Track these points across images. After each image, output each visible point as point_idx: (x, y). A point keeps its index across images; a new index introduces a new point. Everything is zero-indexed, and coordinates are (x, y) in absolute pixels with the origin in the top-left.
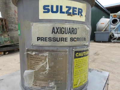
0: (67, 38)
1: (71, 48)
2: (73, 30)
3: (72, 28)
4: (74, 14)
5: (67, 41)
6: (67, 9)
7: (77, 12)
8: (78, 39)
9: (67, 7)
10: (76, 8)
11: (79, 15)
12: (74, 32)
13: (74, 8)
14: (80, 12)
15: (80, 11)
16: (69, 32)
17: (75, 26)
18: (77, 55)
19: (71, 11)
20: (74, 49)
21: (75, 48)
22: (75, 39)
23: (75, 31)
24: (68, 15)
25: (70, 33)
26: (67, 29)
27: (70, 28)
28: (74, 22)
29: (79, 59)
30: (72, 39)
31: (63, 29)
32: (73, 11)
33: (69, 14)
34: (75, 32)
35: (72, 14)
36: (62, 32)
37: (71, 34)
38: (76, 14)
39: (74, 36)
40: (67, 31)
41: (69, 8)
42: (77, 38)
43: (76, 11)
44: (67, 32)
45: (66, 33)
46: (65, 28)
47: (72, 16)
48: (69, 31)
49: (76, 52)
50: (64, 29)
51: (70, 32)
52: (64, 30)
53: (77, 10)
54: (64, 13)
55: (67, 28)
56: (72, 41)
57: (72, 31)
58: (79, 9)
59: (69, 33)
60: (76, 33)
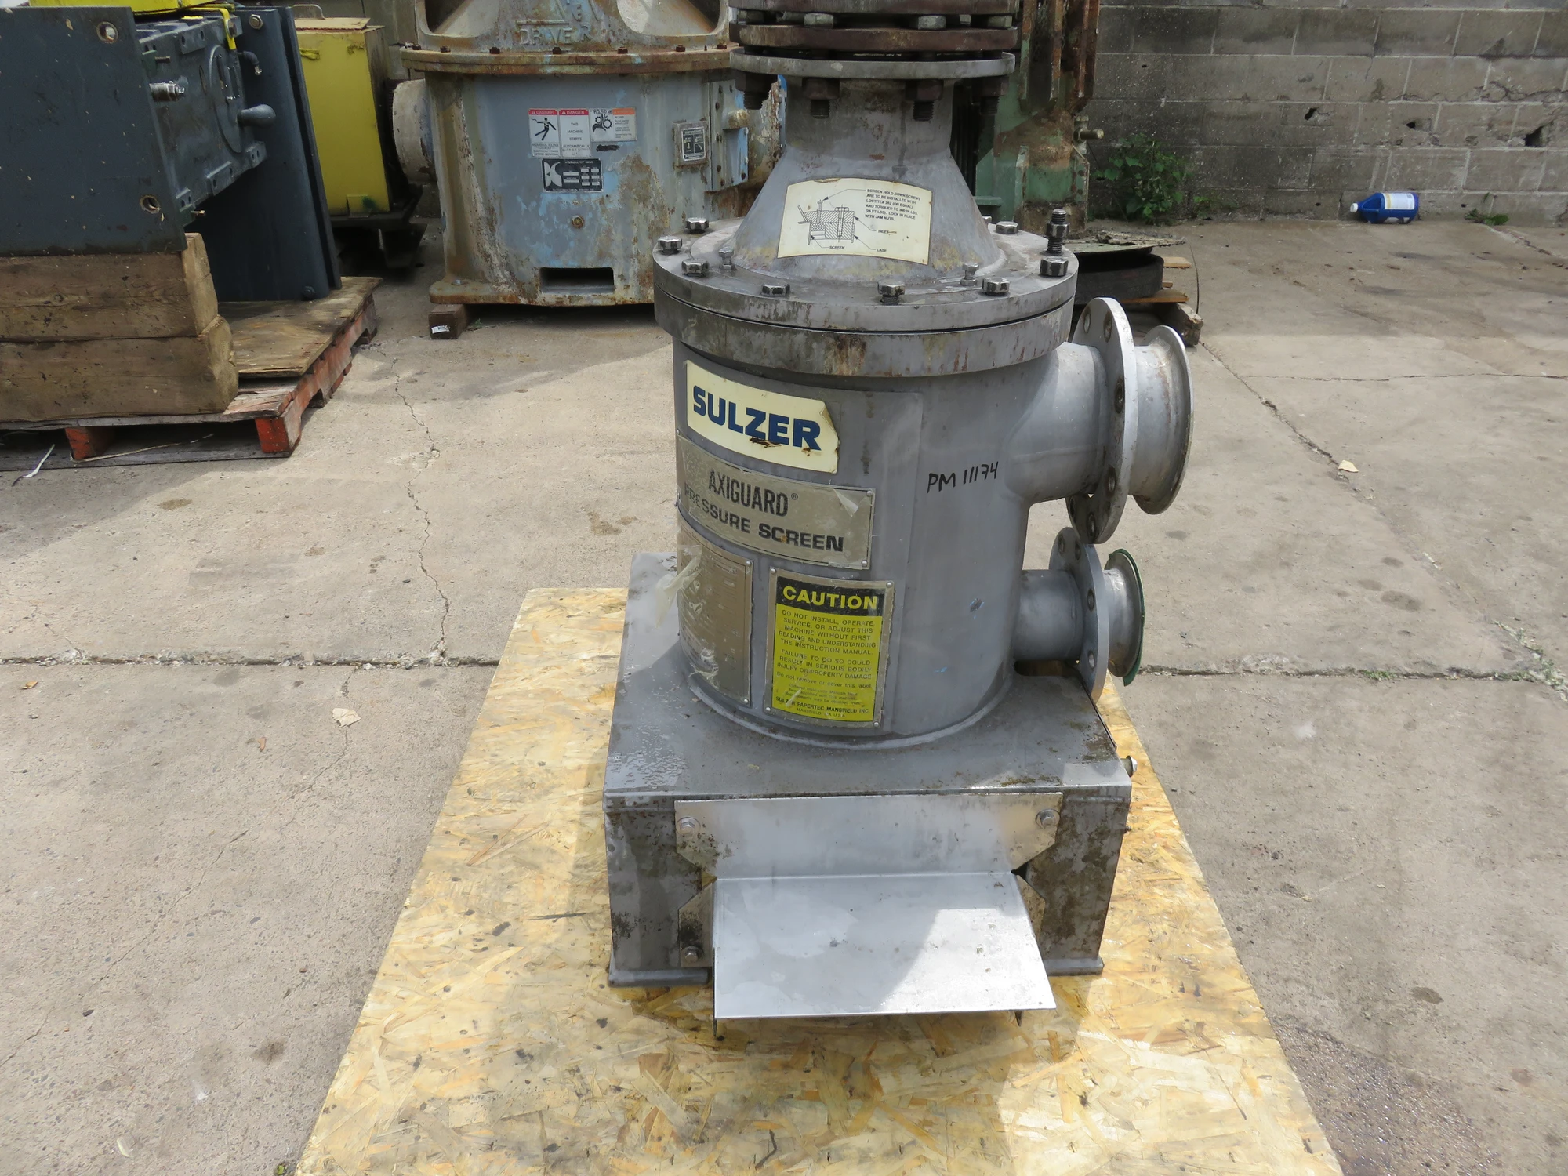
0: (749, 521)
1: (765, 562)
2: (769, 498)
3: (767, 491)
4: (776, 441)
5: (748, 532)
6: (752, 418)
7: (790, 435)
8: (792, 536)
9: (750, 412)
10: (786, 420)
11: (797, 443)
12: (775, 504)
13: (775, 419)
14: (806, 434)
15: (806, 430)
16: (755, 503)
17: (778, 485)
18: (790, 593)
19: (764, 428)
20: (774, 567)
21: (779, 563)
22: (778, 532)
23: (778, 504)
24: (753, 441)
25: (757, 506)
26: (749, 491)
27: (757, 490)
28: (775, 469)
29: (799, 611)
30: (767, 532)
31: (735, 484)
32: (774, 429)
33: (757, 438)
34: (778, 508)
35: (767, 438)
36: (732, 494)
37: (760, 508)
38: (785, 441)
39: (773, 520)
40: (749, 496)
41: (759, 416)
42: (789, 532)
43: (785, 430)
44: (749, 500)
45: (746, 502)
46: (743, 485)
47: (766, 445)
48: (754, 499)
49: (783, 582)
50: (738, 486)
51: (759, 503)
52: (739, 491)
53: (790, 427)
54: (739, 429)
55: (749, 487)
56: (764, 536)
57: (766, 501)
58: (799, 424)
59: (753, 506)
60: (782, 511)
